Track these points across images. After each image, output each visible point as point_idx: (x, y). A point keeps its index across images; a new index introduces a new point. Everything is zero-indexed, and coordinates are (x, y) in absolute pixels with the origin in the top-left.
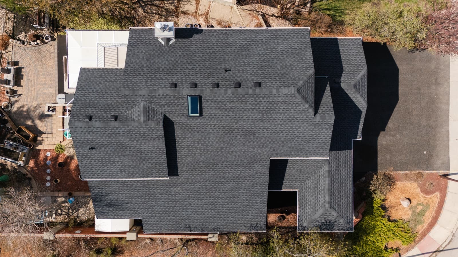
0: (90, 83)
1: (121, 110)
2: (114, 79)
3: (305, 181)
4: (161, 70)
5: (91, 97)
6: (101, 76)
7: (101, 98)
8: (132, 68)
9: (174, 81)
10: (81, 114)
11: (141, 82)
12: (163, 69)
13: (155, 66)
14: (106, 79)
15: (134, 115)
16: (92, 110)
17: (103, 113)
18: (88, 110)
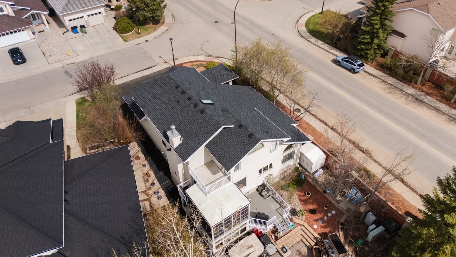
0: (232, 157)
5: (239, 148)
10: (252, 141)
13: (198, 128)
14: (224, 153)
17: (242, 134)
18: (247, 141)
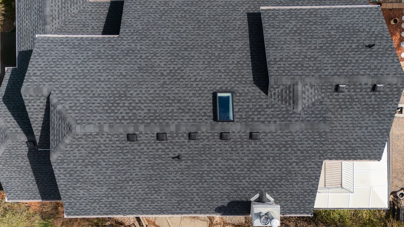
0: (370, 140)
1: (328, 100)
2: (335, 146)
3: (79, 12)
4: (271, 158)
5: (369, 120)
6: (353, 150)
7: (356, 119)
8: (313, 160)
9: (253, 143)
10: (387, 94)
11: (301, 141)
12: (269, 159)
13: (280, 163)
14: (347, 146)
15: (311, 93)
16: (371, 101)
17: (355, 97)
18: (376, 101)
